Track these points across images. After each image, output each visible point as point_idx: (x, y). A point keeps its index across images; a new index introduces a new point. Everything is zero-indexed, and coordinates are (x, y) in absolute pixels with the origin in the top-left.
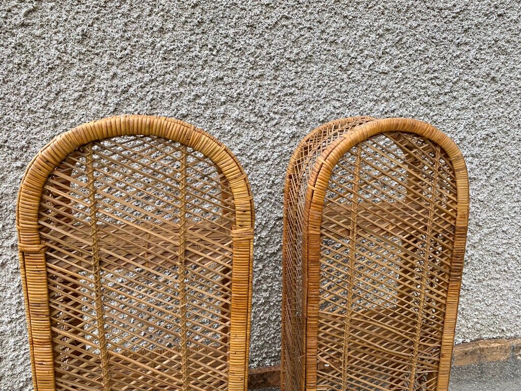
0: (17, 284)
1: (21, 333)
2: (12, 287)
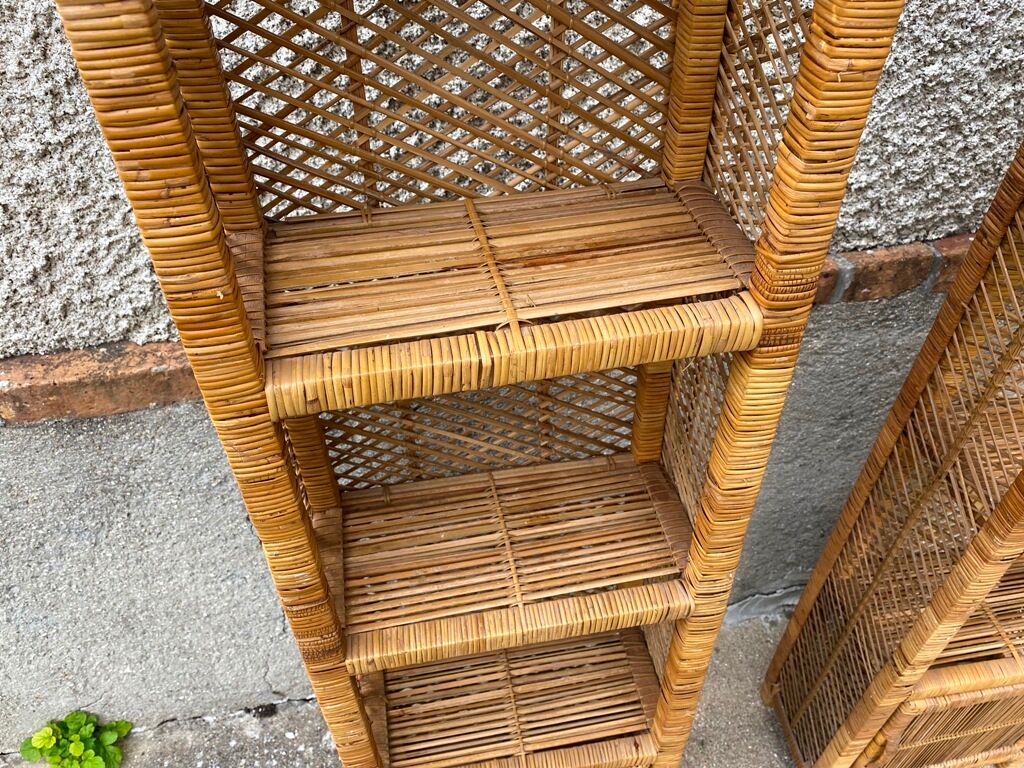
0: (29, 30)
1: (84, 187)
2: (17, 41)
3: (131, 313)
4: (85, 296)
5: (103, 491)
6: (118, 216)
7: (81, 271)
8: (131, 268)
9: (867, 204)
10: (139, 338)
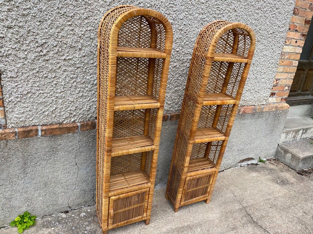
1: (64, 98)
3: (65, 118)
4: (59, 114)
5: (52, 151)
6: (68, 102)
7: (60, 110)
8: (67, 110)
9: (171, 106)
10: (65, 122)
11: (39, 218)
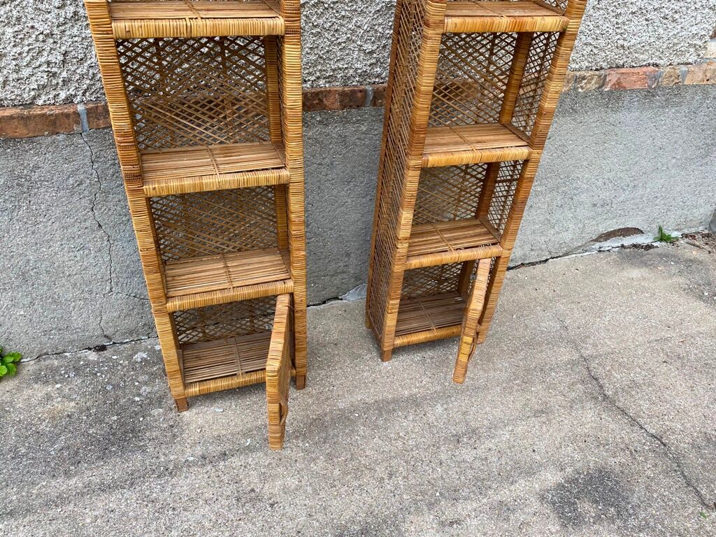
3: (36, 87)
4: (15, 76)
5: (18, 185)
6: (34, 36)
7: (14, 63)
8: (38, 64)
9: (374, 61)
10: (40, 102)
11: (29, 359)
